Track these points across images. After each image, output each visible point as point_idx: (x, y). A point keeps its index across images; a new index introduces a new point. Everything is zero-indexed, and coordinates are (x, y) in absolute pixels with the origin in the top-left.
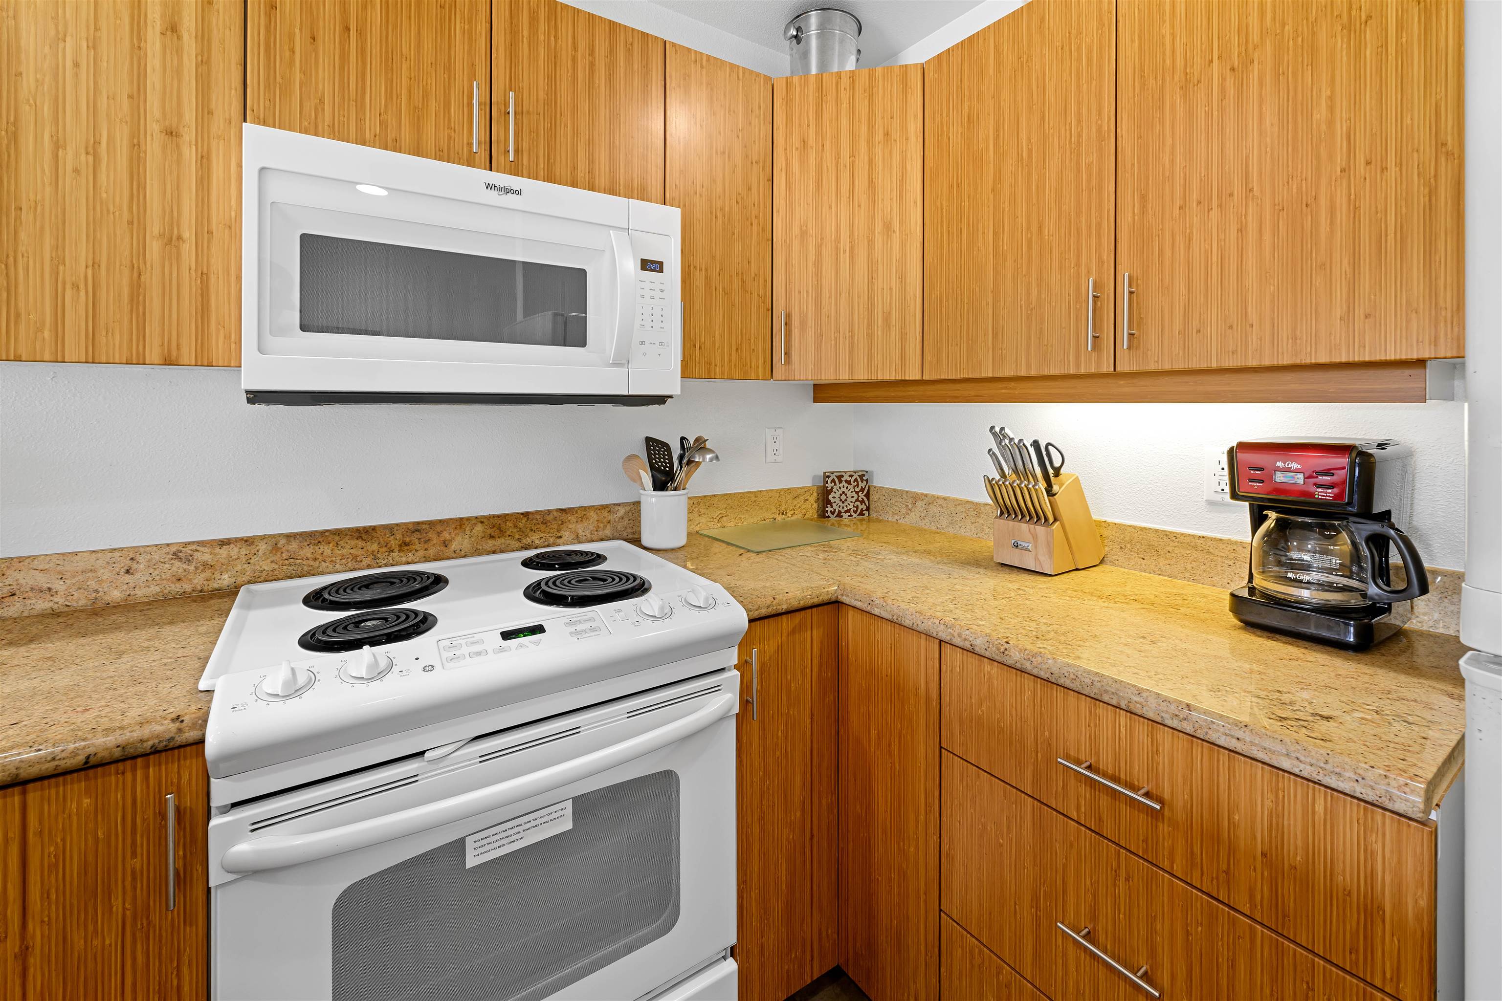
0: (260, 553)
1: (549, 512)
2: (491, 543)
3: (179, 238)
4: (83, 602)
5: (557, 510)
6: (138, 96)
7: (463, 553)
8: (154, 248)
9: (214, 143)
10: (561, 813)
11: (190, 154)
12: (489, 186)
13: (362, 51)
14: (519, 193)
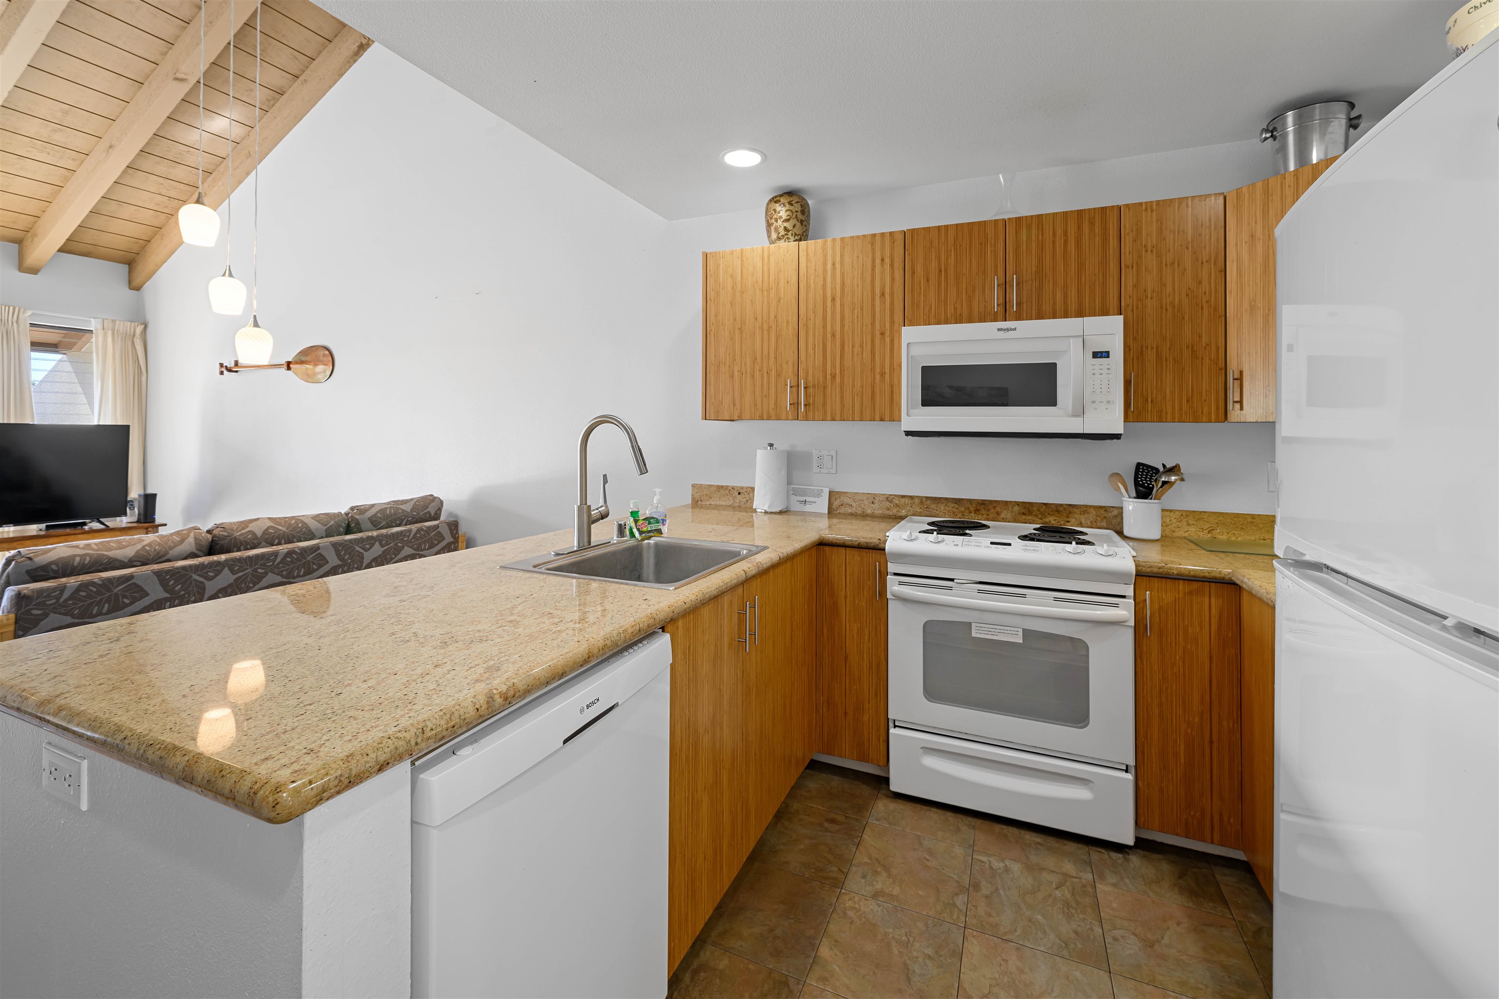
0: (916, 503)
1: (1061, 505)
2: (1024, 517)
3: (885, 373)
4: (860, 512)
5: (1066, 505)
6: (873, 324)
7: (1007, 520)
8: (878, 377)
9: (895, 334)
10: (1017, 633)
11: (888, 340)
12: (999, 330)
13: (946, 278)
14: (1015, 329)
